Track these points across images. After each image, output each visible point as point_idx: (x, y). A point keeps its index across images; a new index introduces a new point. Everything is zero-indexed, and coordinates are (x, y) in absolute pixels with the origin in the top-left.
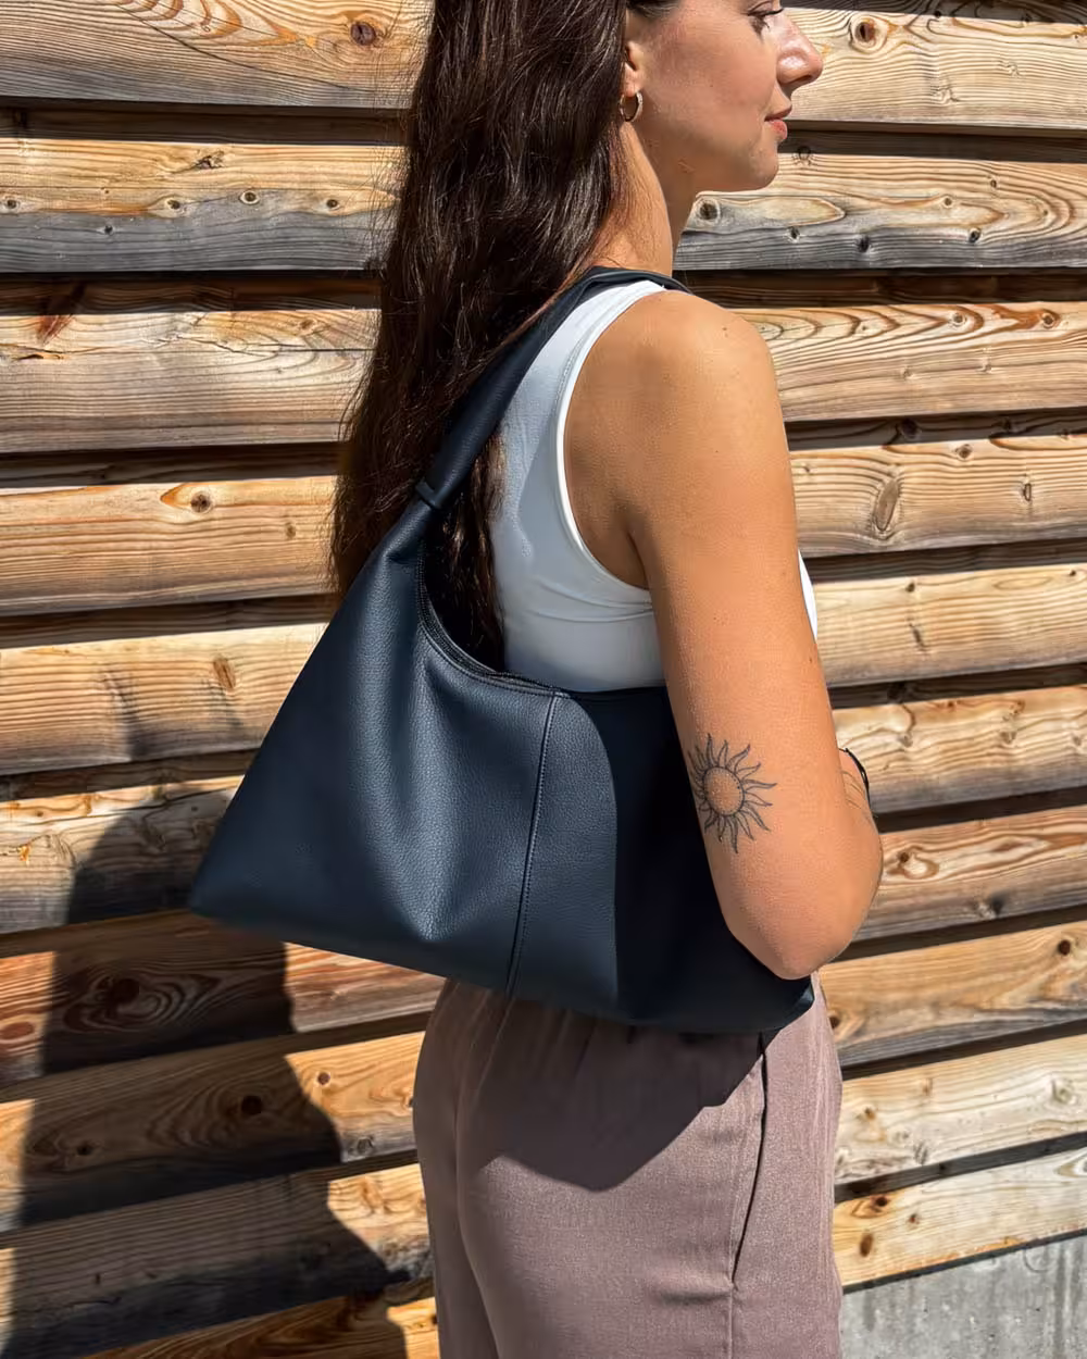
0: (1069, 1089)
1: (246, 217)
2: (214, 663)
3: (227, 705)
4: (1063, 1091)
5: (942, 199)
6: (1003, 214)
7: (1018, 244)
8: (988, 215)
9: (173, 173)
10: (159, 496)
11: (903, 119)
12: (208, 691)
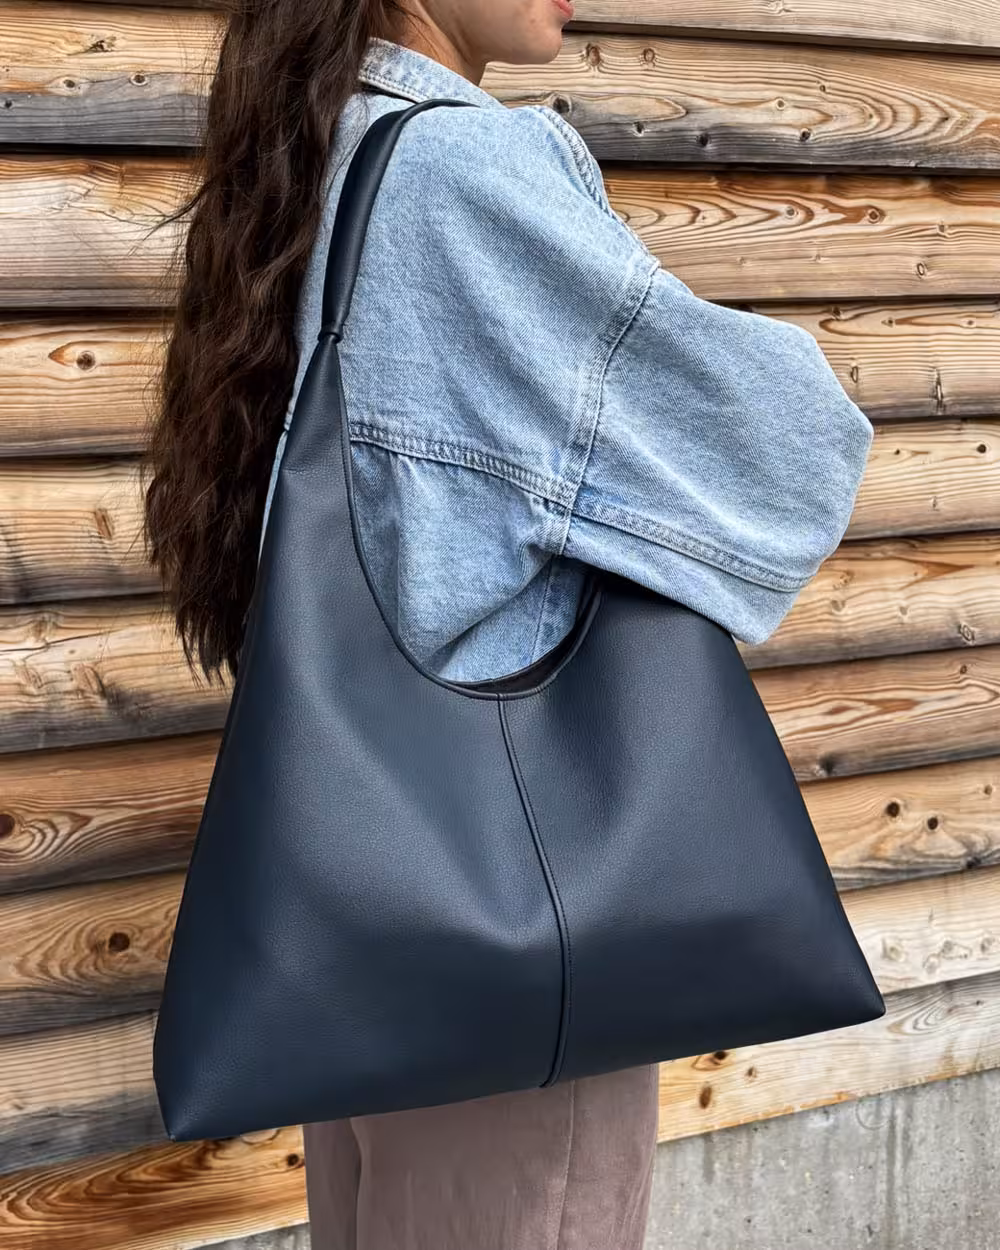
0: (899, 948)
1: (135, 98)
2: (95, 513)
3: (106, 553)
4: (892, 949)
5: (777, 100)
6: (831, 116)
7: (845, 144)
8: (817, 116)
9: (69, 55)
10: (47, 355)
11: (739, 27)
12: (88, 540)
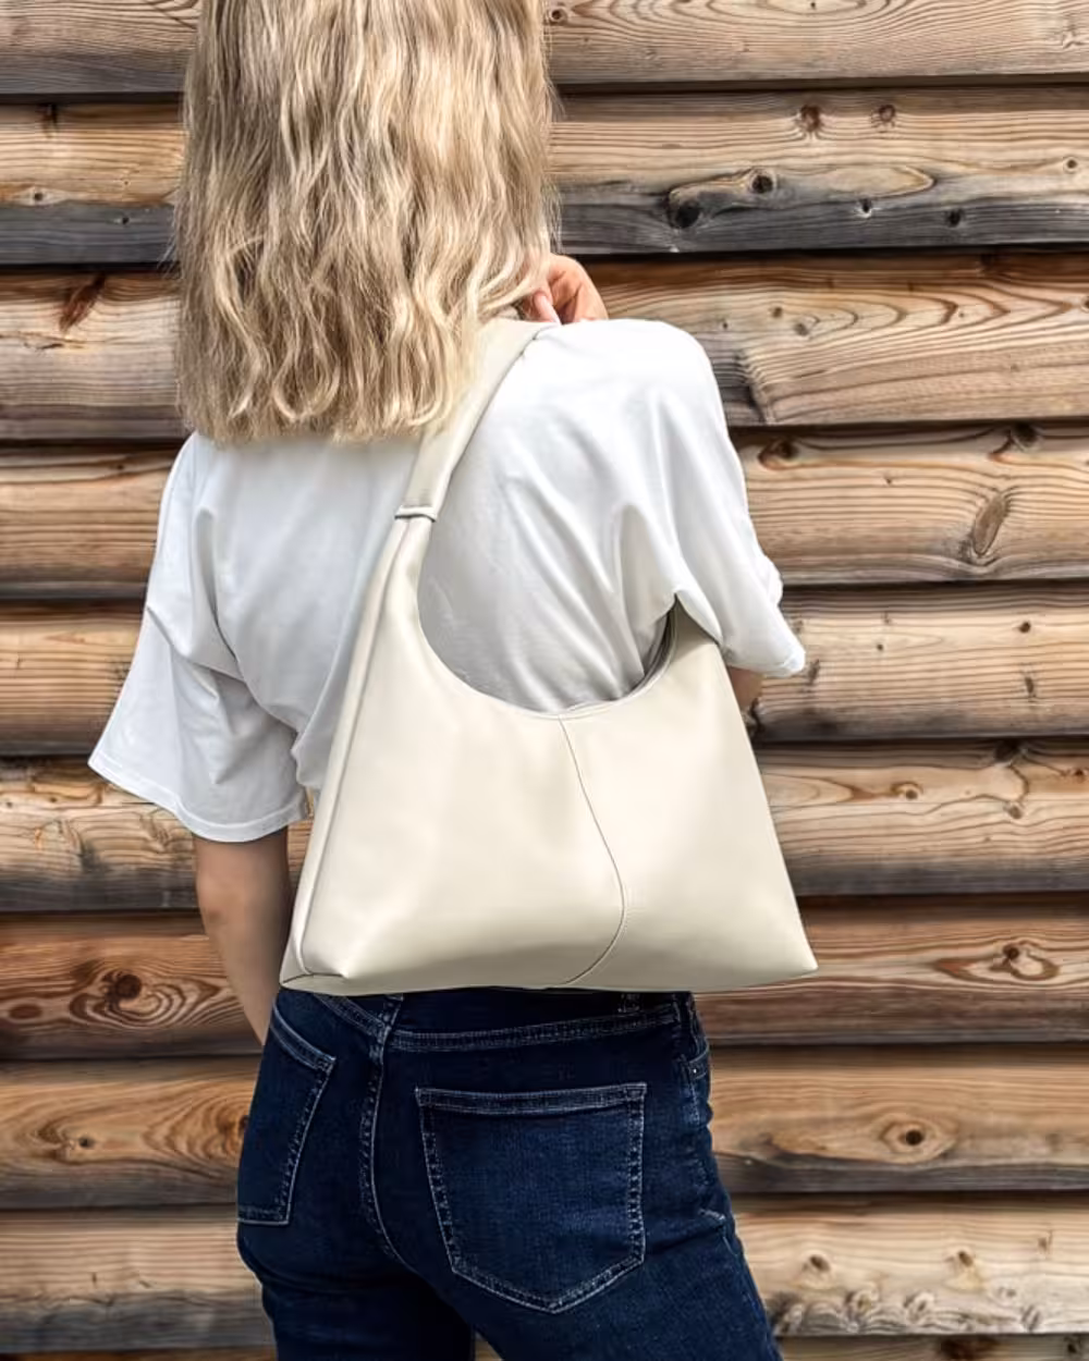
5: (1066, 161)
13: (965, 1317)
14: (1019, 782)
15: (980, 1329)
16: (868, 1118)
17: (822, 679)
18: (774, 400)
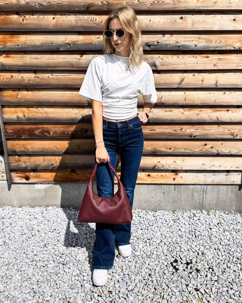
0: (205, 164)
5: (192, 40)
6: (201, 42)
7: (202, 47)
9: (95, 39)
11: (186, 30)
13: (175, 168)
14: (183, 110)
15: (176, 169)
16: (165, 147)
17: (163, 98)
18: (159, 67)
